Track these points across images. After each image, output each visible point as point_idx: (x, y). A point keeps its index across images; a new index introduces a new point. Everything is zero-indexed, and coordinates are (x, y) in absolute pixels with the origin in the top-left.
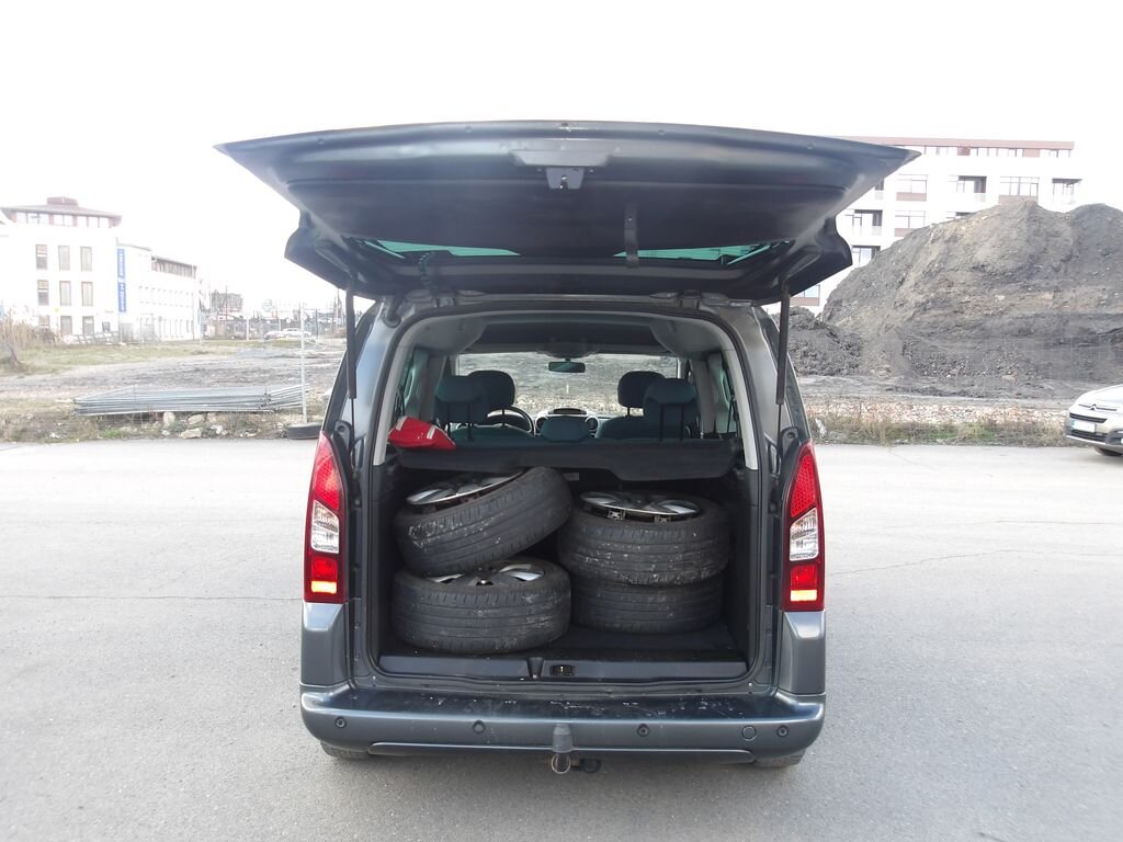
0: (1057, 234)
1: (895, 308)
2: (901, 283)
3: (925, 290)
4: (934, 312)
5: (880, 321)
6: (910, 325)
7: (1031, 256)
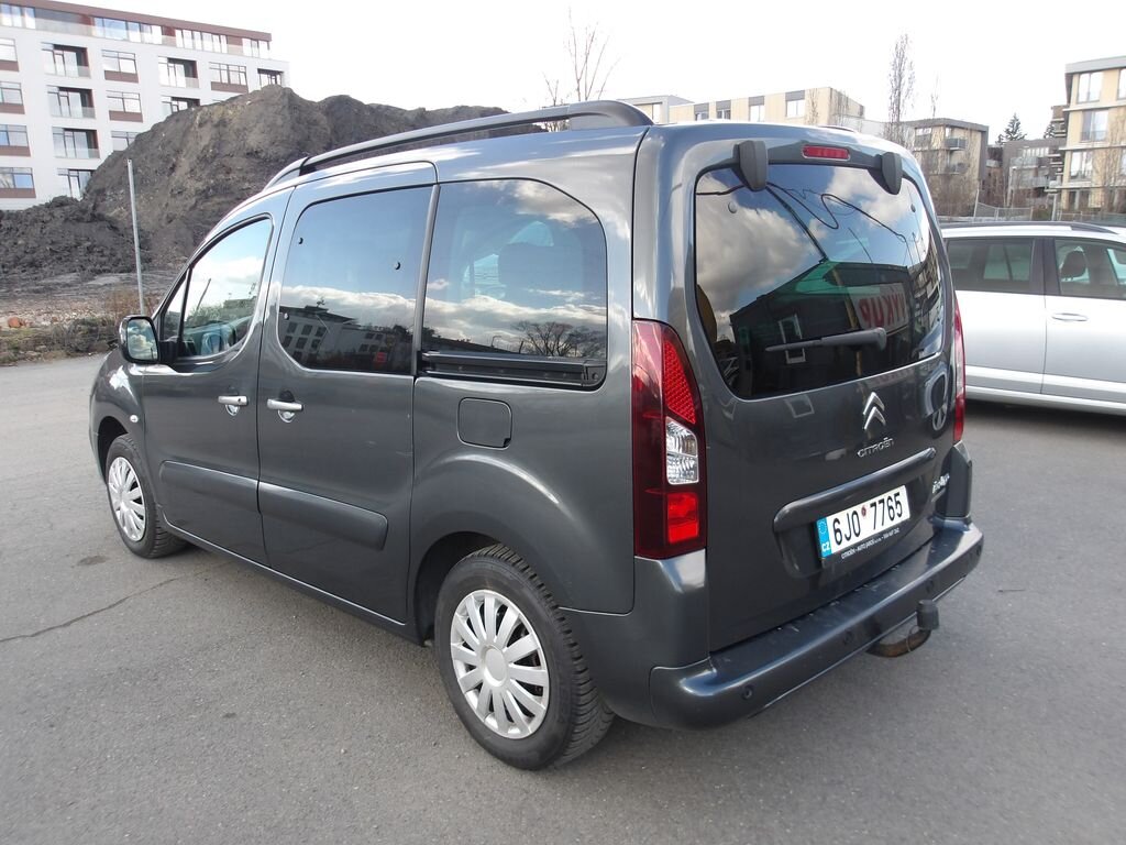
0: (315, 123)
1: (173, 196)
2: (173, 169)
3: (204, 176)
4: (216, 199)
5: (158, 211)
6: (195, 214)
7: (299, 143)
